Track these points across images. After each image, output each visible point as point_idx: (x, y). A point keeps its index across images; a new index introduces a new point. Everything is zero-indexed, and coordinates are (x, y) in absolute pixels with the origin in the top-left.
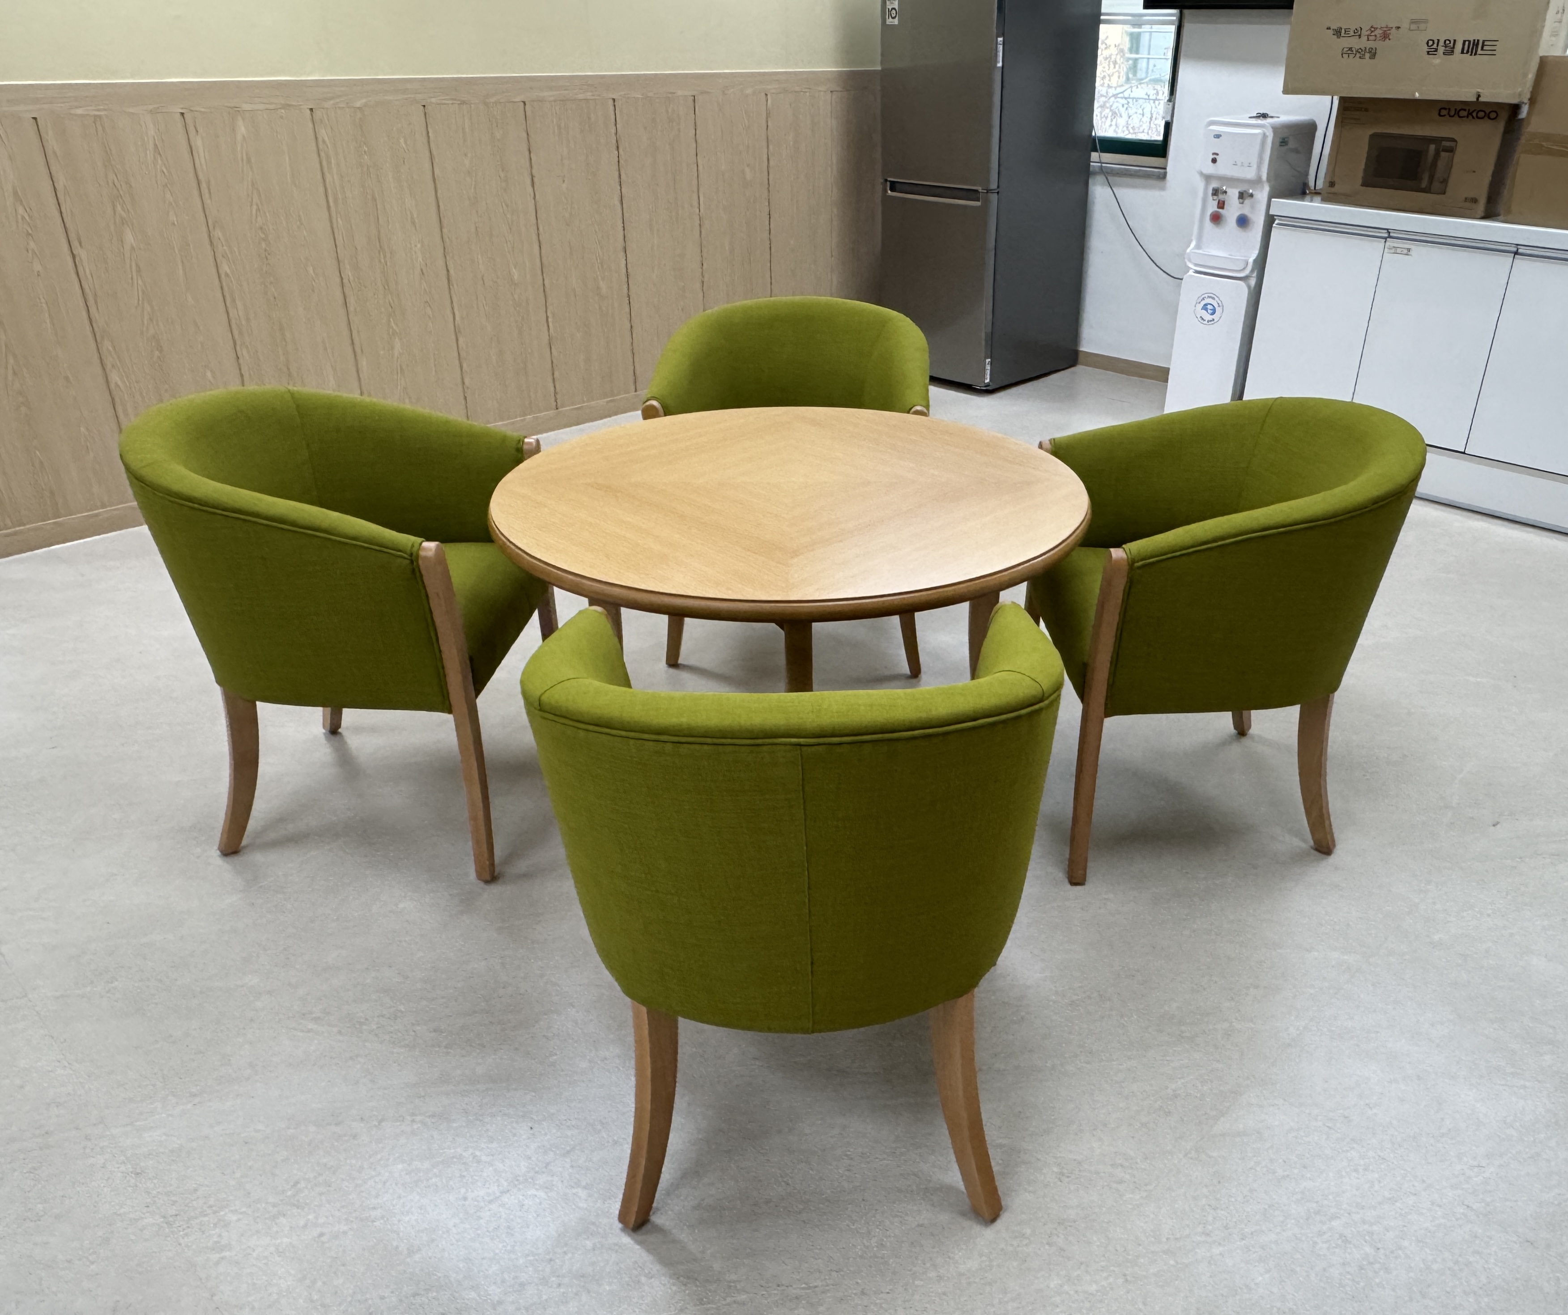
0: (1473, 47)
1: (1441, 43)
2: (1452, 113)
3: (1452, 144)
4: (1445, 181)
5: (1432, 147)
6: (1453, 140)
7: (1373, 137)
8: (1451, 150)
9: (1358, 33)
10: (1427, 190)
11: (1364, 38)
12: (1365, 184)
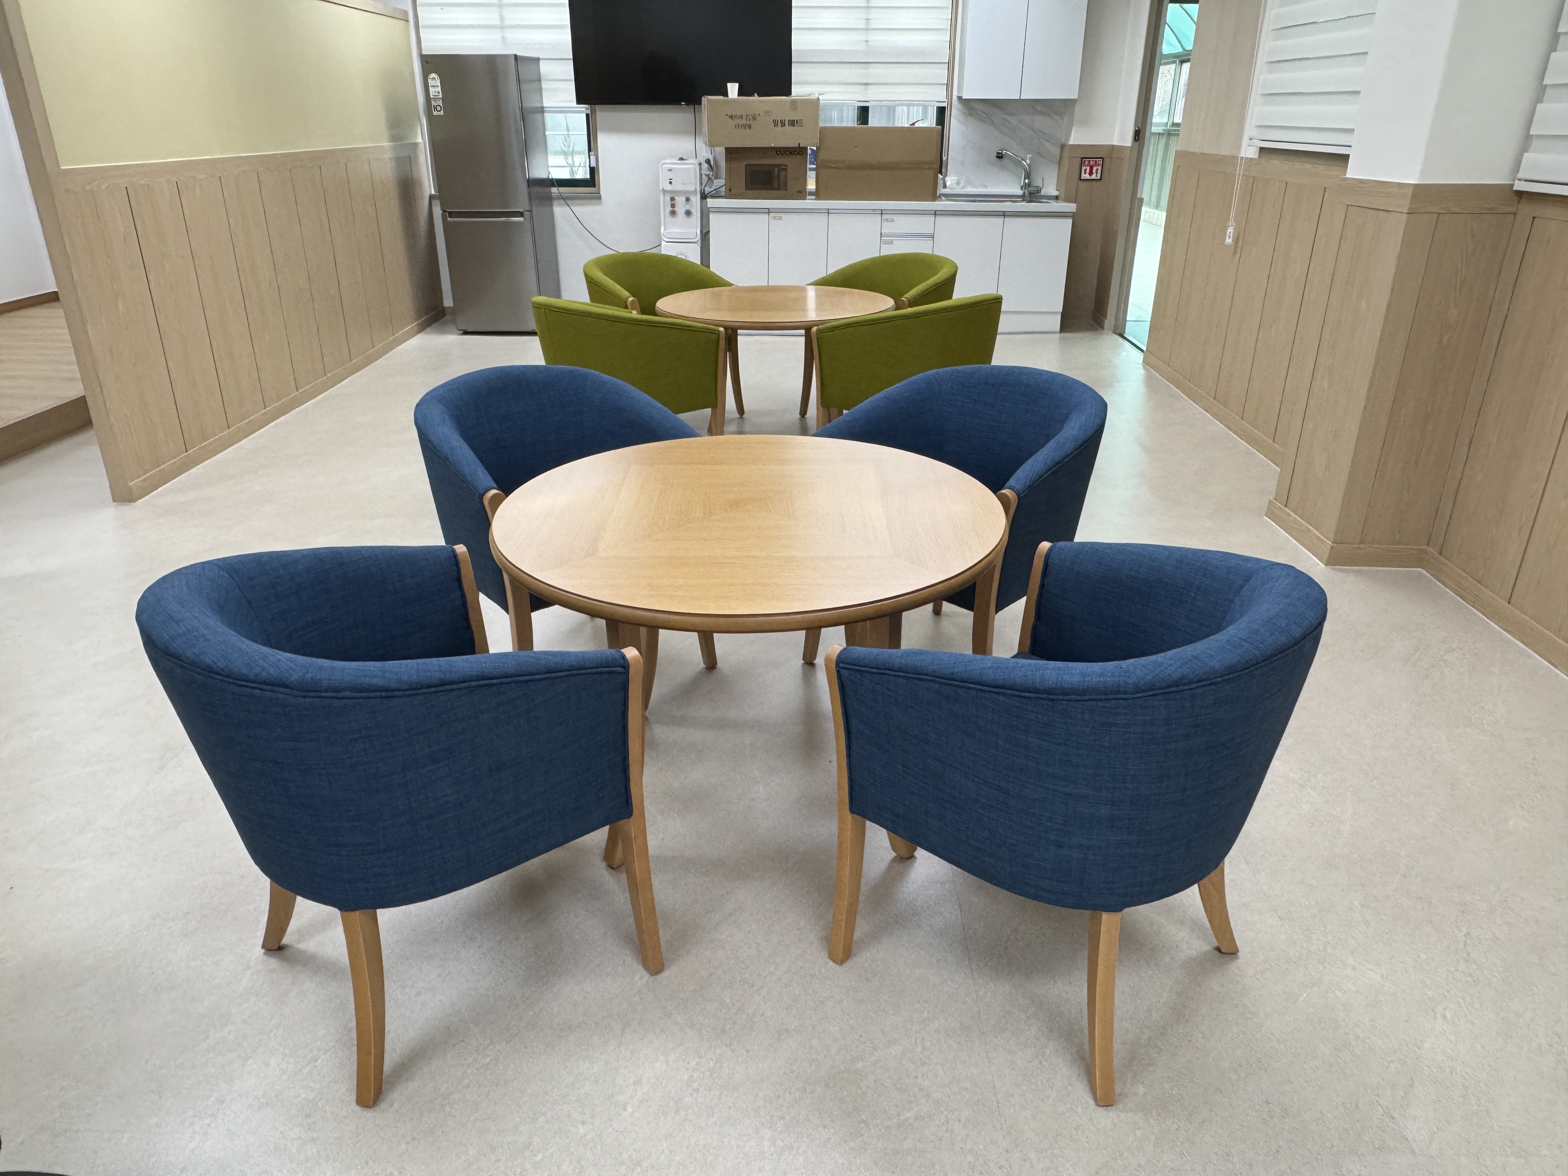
0: (792, 123)
1: (779, 121)
2: (782, 152)
3: (785, 167)
4: (786, 184)
5: (776, 169)
6: (787, 166)
7: (746, 166)
8: (786, 170)
9: (741, 117)
10: (779, 189)
11: (744, 120)
12: (747, 189)
